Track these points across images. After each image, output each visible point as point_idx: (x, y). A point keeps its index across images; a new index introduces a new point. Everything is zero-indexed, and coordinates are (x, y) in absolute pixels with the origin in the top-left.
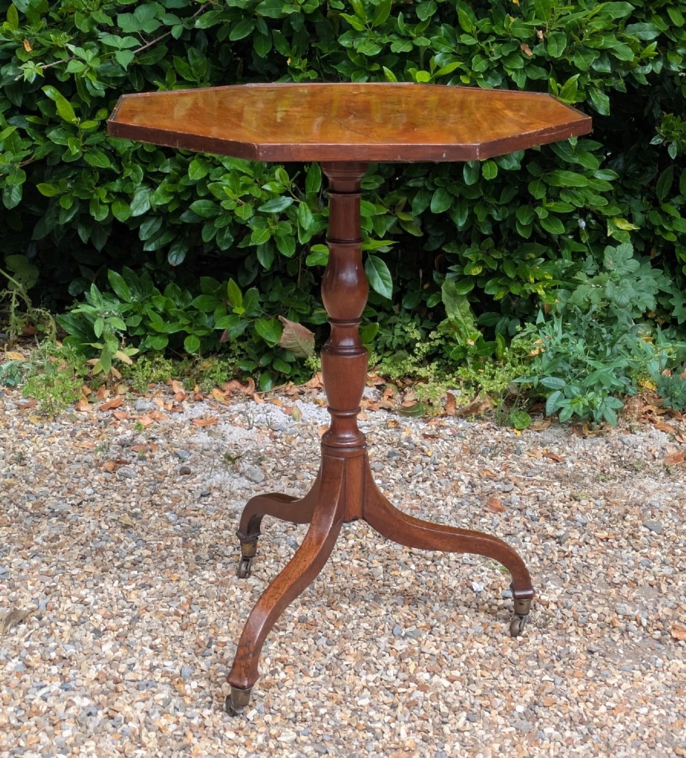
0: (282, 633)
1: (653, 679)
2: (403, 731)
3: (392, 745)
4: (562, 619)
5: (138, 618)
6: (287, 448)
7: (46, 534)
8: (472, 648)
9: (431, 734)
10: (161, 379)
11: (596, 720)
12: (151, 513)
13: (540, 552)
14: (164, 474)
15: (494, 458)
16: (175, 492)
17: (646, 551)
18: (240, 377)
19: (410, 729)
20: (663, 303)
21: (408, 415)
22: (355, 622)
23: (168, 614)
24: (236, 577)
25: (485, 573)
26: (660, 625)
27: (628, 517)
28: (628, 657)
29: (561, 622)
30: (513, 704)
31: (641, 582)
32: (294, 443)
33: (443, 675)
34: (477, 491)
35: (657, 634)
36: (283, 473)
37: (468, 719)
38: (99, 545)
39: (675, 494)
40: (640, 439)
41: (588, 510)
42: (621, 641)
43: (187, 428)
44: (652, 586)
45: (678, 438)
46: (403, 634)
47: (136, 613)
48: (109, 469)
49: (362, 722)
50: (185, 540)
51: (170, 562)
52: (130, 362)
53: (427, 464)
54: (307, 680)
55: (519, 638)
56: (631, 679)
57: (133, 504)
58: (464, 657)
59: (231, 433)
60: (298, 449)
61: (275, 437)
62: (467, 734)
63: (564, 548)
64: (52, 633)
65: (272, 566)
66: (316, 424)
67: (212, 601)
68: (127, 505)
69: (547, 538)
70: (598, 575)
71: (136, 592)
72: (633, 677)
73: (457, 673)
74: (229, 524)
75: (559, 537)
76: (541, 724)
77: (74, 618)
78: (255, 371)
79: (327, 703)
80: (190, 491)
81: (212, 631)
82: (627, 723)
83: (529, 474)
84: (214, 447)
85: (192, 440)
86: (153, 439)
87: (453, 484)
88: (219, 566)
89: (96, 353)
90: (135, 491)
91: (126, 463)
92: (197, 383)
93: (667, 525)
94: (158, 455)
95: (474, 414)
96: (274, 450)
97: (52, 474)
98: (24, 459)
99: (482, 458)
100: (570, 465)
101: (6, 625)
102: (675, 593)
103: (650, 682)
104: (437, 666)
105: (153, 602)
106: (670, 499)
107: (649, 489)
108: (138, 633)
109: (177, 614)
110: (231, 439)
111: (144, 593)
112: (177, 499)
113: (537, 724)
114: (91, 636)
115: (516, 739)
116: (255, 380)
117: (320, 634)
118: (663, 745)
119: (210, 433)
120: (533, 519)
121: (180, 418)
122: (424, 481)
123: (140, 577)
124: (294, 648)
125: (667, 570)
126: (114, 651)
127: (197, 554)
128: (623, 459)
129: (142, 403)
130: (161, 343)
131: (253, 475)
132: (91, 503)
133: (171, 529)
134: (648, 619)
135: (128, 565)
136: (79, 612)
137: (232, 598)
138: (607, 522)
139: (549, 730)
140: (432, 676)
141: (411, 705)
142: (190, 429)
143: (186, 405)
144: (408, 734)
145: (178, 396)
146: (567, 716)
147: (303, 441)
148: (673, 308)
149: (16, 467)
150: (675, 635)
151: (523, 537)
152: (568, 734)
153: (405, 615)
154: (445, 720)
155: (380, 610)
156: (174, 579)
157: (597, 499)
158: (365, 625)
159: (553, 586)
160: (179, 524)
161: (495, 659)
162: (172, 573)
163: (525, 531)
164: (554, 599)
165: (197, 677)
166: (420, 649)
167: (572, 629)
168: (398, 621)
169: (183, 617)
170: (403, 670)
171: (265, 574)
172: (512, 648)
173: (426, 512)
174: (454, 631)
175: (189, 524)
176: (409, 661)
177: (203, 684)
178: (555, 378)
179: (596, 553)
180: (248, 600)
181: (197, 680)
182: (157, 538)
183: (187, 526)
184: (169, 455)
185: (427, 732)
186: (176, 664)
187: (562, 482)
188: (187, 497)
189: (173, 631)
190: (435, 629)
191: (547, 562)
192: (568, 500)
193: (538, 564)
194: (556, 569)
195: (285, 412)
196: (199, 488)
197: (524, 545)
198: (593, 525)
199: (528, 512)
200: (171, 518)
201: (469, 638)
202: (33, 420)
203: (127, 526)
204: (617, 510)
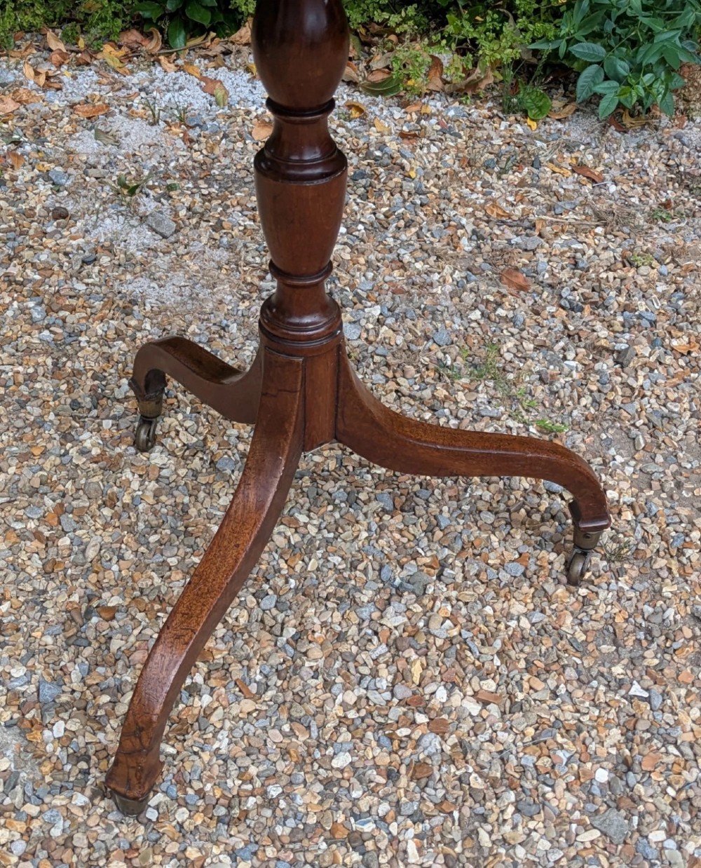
4: (645, 540)
6: (209, 161)
8: (510, 616)
9: (458, 849)
10: (29, 29)
12: (8, 299)
13: (594, 388)
14: (29, 214)
15: (504, 176)
16: (44, 257)
18: (140, 24)
19: (423, 837)
21: (376, 94)
22: (319, 553)
23: (25, 537)
24: (132, 450)
29: (642, 546)
30: (589, 765)
32: (217, 152)
33: (470, 692)
34: (485, 247)
36: (201, 216)
37: (518, 810)
41: (651, 283)
43: (66, 120)
46: (398, 581)
49: (341, 818)
50: (56, 363)
51: (34, 410)
53: (410, 193)
54: (248, 705)
55: (583, 591)
58: (498, 644)
59: (127, 134)
60: (225, 161)
61: (191, 141)
62: (520, 852)
63: (631, 381)
65: (188, 424)
66: (248, 113)
67: (94, 506)
69: (599, 352)
70: (685, 433)
73: (490, 685)
74: (123, 328)
75: (619, 352)
76: (641, 816)
78: (161, 19)
80: (66, 254)
81: (93, 578)
83: (558, 211)
84: (104, 161)
85: (72, 144)
86: (18, 143)
87: (449, 232)
88: (107, 424)
92: (82, 32)
94: (23, 174)
95: (470, 94)
96: (190, 163)
99: (487, 177)
100: (613, 188)
104: (457, 667)
109: (37, 535)
110: (127, 145)
112: (46, 270)
113: (636, 819)
116: (161, 30)
117: (266, 587)
119: (98, 135)
120: (573, 308)
121: (58, 102)
122: (407, 226)
127: (74, 396)
128: (682, 169)
129: (5, 72)
133: (35, 338)
137: (127, 498)
138: (683, 311)
139: (657, 835)
140: (450, 694)
141: (420, 772)
142: (70, 122)
143: (66, 75)
144: (420, 849)
145: (55, 57)
146: (683, 795)
147: (231, 147)
151: (564, 349)
153: (397, 536)
154: (480, 810)
155: (358, 527)
156: (37, 452)
157: (661, 262)
158: (336, 560)
159: (619, 459)
160: (47, 327)
161: (547, 642)
162: (34, 438)
163: (566, 339)
164: (627, 498)
165: (64, 707)
166: (427, 625)
167: (661, 563)
168: (387, 550)
169: (48, 542)
170: (401, 676)
171: (177, 441)
172: (572, 613)
173: (416, 299)
174: (477, 575)
175: (63, 327)
176: (411, 653)
177: (74, 725)
178: (591, 45)
179: (675, 380)
180: (151, 501)
181: (65, 716)
182: (13, 360)
183: (59, 331)
184: (38, 176)
185: (453, 843)
186: (32, 671)
187: (605, 225)
188: (61, 267)
189: (30, 579)
190: (447, 571)
191: (605, 406)
192: (620, 265)
193: (592, 410)
194: (620, 419)
195: (204, 90)
196: (79, 248)
197: (566, 370)
198: (664, 318)
199: (565, 293)
200: (36, 316)
201: (502, 593)
204: (695, 287)
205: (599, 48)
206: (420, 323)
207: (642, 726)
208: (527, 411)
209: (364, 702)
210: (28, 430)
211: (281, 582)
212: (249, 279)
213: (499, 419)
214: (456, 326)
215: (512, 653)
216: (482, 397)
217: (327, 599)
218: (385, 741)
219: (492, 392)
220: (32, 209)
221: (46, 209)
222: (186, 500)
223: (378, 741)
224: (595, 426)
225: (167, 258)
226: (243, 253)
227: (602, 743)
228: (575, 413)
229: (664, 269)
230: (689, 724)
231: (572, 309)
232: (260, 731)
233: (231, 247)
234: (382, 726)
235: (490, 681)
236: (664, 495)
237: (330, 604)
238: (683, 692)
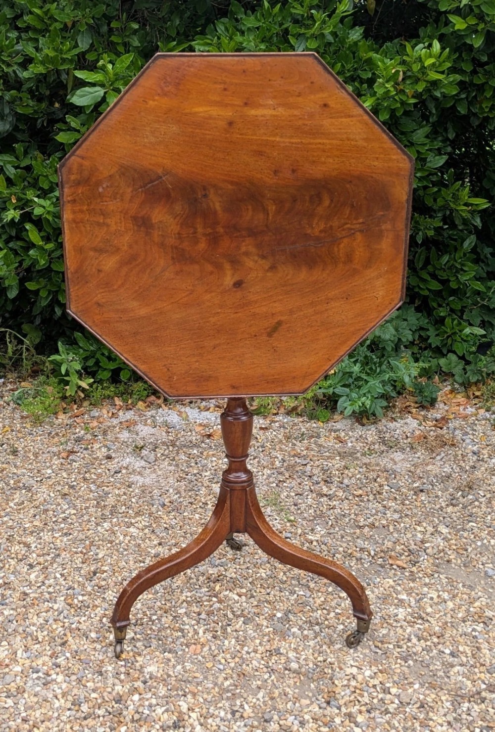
2: (201, 632)
3: (193, 641)
4: (320, 551)
5: (58, 556)
6: (175, 439)
7: (16, 501)
8: (258, 573)
9: (219, 633)
10: (109, 397)
11: (326, 622)
12: (82, 485)
14: (96, 458)
15: (302, 441)
16: (99, 471)
17: (385, 502)
18: (155, 394)
19: (206, 629)
20: (423, 334)
23: (76, 553)
25: (277, 521)
26: (382, 554)
27: (378, 480)
30: (275, 612)
31: (377, 524)
32: (179, 436)
33: (235, 592)
34: (285, 464)
35: (380, 561)
36: (167, 456)
37: (244, 623)
38: (46, 508)
39: (412, 463)
40: (398, 425)
41: (354, 474)
43: (117, 428)
44: (384, 527)
45: (423, 423)
47: (57, 552)
48: (65, 457)
49: (177, 625)
50: (98, 503)
51: (86, 518)
52: (87, 387)
53: (258, 447)
57: (73, 480)
58: (251, 580)
59: (142, 431)
60: (182, 439)
61: (169, 432)
62: (241, 633)
66: (195, 422)
67: (105, 544)
68: (69, 480)
69: (322, 495)
70: (350, 520)
71: (61, 538)
73: (244, 591)
74: (127, 491)
75: (330, 495)
76: (290, 625)
77: (20, 557)
79: (159, 612)
80: (109, 470)
81: (100, 564)
82: (346, 624)
83: (322, 452)
84: (130, 440)
85: (118, 436)
86: (96, 436)
87: (272, 460)
89: (67, 383)
90: (76, 471)
91: (76, 452)
92: (131, 398)
93: (403, 484)
94: (96, 446)
95: (294, 413)
96: (167, 441)
97: (31, 461)
98: (17, 451)
99: (295, 442)
100: (349, 445)
102: (399, 531)
105: (69, 545)
106: (409, 466)
107: (397, 459)
108: (55, 565)
109: (81, 552)
110: (141, 434)
111: (65, 539)
112: (99, 476)
113: (287, 626)
114: (26, 568)
115: (272, 636)
118: (368, 640)
119: (130, 432)
120: (316, 483)
121: (115, 422)
123: (65, 528)
125: (396, 516)
127: (103, 512)
128: (386, 439)
129: (95, 413)
130: (106, 375)
131: (148, 458)
132: (48, 480)
133: (91, 496)
134: (375, 551)
135: (60, 520)
137: (117, 541)
139: (295, 630)
142: (119, 428)
144: (204, 633)
145: (118, 407)
146: (308, 619)
148: (429, 337)
149: (11, 457)
150: (391, 562)
151: (308, 495)
152: (306, 632)
154: (229, 623)
157: (361, 468)
159: (320, 529)
160: (97, 492)
163: (309, 492)
175: (103, 492)
178: (343, 388)
179: (352, 505)
180: (127, 542)
182: (82, 502)
183: (101, 493)
184: (102, 446)
185: (217, 631)
187: (341, 457)
188: (106, 474)
189: (76, 564)
191: (318, 513)
192: (342, 469)
193: (313, 514)
194: (324, 517)
195: (179, 415)
196: (114, 468)
197: (306, 501)
198: (356, 486)
199: (315, 478)
200: (93, 488)
202: (28, 426)
203: (66, 494)
204: (372, 475)
205: (347, 390)
208: (286, 515)
212: (181, 475)
213: (272, 516)
215: (256, 582)
216: (269, 511)
220: (98, 457)
221: (103, 456)
222: (141, 542)
225: (150, 470)
229: (361, 470)
230: (318, 602)
232: (153, 603)
234: (199, 602)
235: (244, 589)
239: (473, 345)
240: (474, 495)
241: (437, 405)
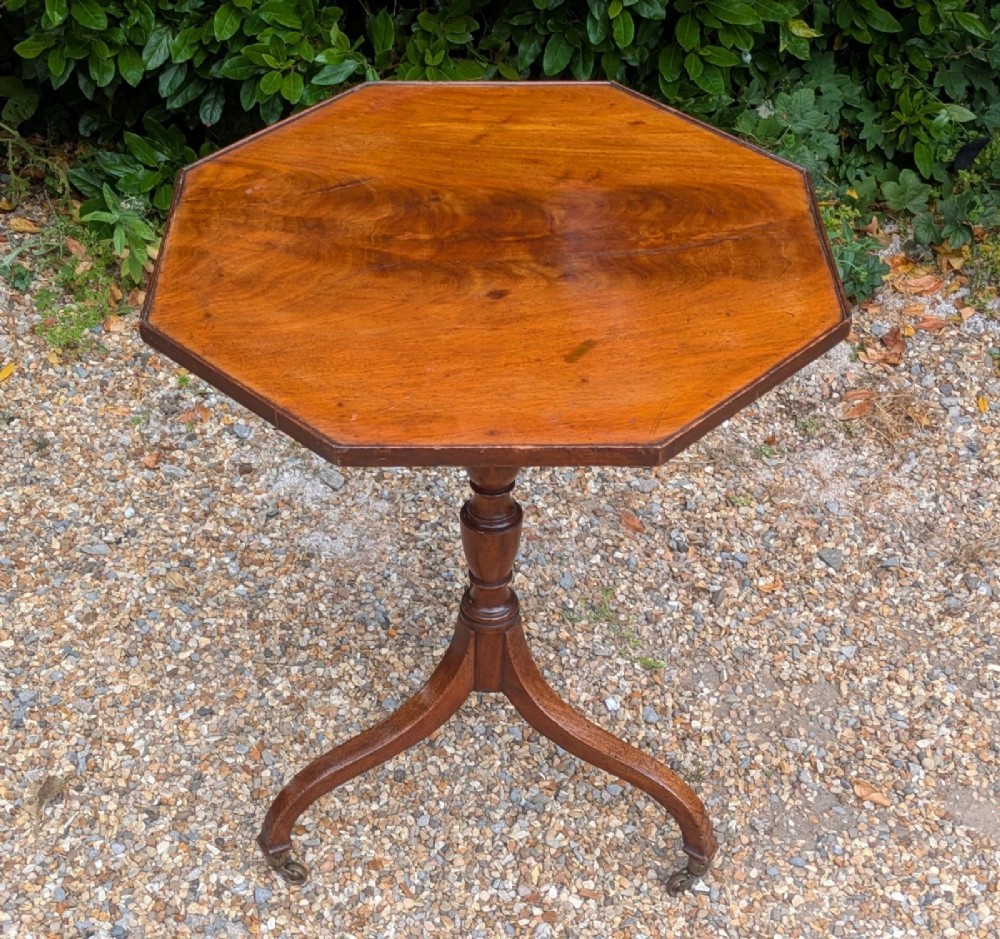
0: (375, 807)
1: (830, 883)
4: (719, 763)
5: (199, 778)
7: (79, 607)
8: (609, 829)
12: (207, 555)
13: (689, 627)
14: (218, 468)
16: (234, 513)
17: (821, 609)
20: (848, 117)
22: (463, 779)
23: (235, 770)
25: (622, 672)
26: (839, 770)
27: (799, 539)
28: (801, 834)
29: (717, 768)
31: (815, 676)
33: (574, 890)
34: (608, 489)
35: (836, 785)
38: (145, 630)
39: (856, 483)
41: (749, 522)
42: (791, 801)
44: (828, 682)
45: (861, 353)
46: (523, 802)
47: (196, 768)
48: (151, 463)
50: (250, 615)
51: (235, 659)
54: (409, 903)
56: (805, 882)
57: (184, 539)
58: (598, 852)
63: (720, 622)
64: (96, 818)
65: (358, 668)
67: (288, 742)
68: (176, 540)
69: (698, 593)
70: (762, 667)
71: (194, 725)
72: (806, 877)
73: (590, 885)
74: (303, 580)
75: (713, 593)
77: (122, 785)
80: (253, 509)
86: (204, 395)
87: (578, 475)
88: (294, 670)
90: (185, 509)
91: (171, 448)
93: (848, 551)
94: (211, 428)
97: (82, 474)
98: (45, 443)
101: (41, 803)
102: (859, 696)
103: (828, 888)
104: (566, 871)
105: (216, 746)
106: (850, 493)
107: (825, 472)
109: (245, 768)
111: (204, 729)
112: (236, 525)
117: (422, 808)
120: (681, 548)
123: (198, 693)
124: (390, 837)
125: (849, 650)
126: (173, 853)
127: (267, 645)
128: (792, 397)
132: (133, 540)
133: (232, 592)
134: (823, 759)
135: (183, 669)
136: (126, 772)
137: (312, 736)
138: (773, 550)
140: (559, 893)
150: (858, 790)
151: (669, 590)
153: (524, 763)
155: (493, 756)
156: (240, 696)
157: (760, 502)
158: (476, 784)
159: (706, 691)
160: (242, 581)
161: (636, 850)
162: (237, 684)
163: (671, 581)
164: (708, 727)
165: (274, 906)
166: (544, 838)
167: (730, 782)
168: (516, 775)
169: (254, 774)
170: (524, 879)
171: (350, 684)
172: (657, 826)
173: (547, 545)
174: (585, 795)
175: (254, 581)
176: (531, 861)
177: (282, 921)
179: (759, 618)
180: (332, 736)
181: (275, 913)
182: (216, 613)
183: (252, 585)
184: (224, 429)
186: (248, 879)
187: (714, 464)
188: (249, 521)
189: (242, 804)
190: (562, 792)
191: (697, 644)
192: (722, 506)
193: (687, 647)
194: (709, 655)
196: (264, 503)
197: (669, 610)
198: (755, 557)
199: (674, 534)
200: (232, 571)
201: (603, 810)
202: (54, 360)
203: (177, 590)
204: (786, 526)
206: (549, 567)
207: (702, 914)
208: (634, 649)
209: (495, 899)
210: (231, 676)
211: (432, 804)
212: (406, 530)
213: (610, 657)
214: (580, 571)
215: (608, 859)
216: (598, 638)
217: (469, 817)
218: (510, 929)
219: (606, 632)
220: (220, 463)
221: (232, 462)
223: (505, 929)
224: (688, 663)
225: (337, 510)
226: (401, 505)
227: (670, 928)
228: (673, 650)
229: (761, 509)
230: (737, 912)
231: (679, 550)
232: (418, 923)
233: (391, 499)
234: (508, 917)
235: (590, 882)
236: (739, 723)
237: (471, 822)
238: (736, 887)
239: (949, 147)
240: (988, 582)
241: (880, 297)
